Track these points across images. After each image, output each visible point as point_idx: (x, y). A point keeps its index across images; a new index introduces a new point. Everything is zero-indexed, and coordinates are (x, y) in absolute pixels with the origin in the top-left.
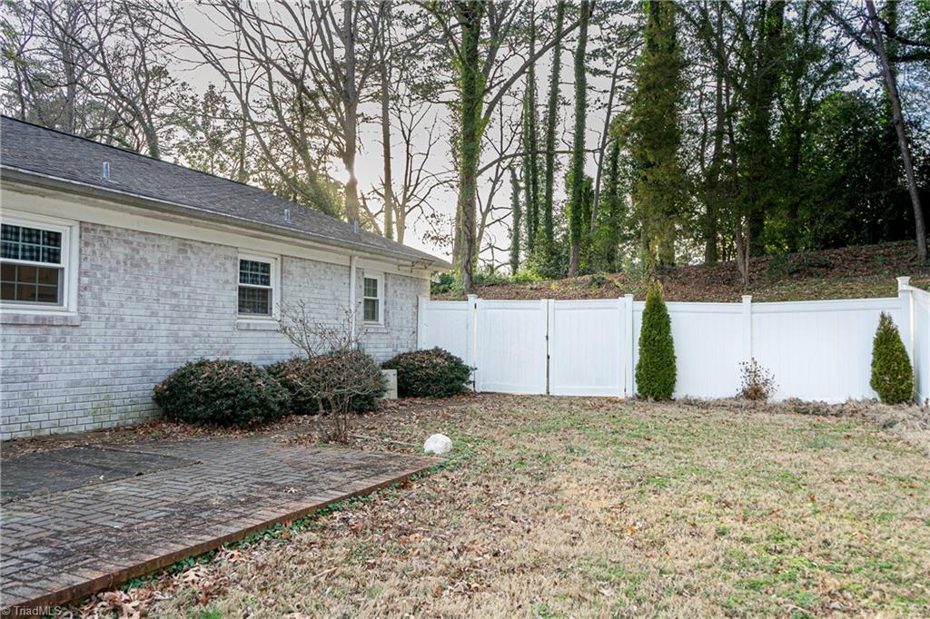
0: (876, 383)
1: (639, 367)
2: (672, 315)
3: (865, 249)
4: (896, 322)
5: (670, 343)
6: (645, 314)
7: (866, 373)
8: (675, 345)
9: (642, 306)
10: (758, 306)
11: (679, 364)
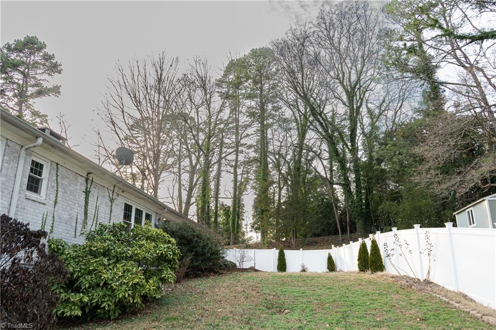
0: (328, 268)
1: (278, 266)
2: (285, 253)
3: (326, 238)
4: (331, 254)
5: (285, 260)
6: (279, 253)
7: (326, 266)
8: (286, 261)
9: (278, 251)
10: (304, 251)
11: (287, 264)
